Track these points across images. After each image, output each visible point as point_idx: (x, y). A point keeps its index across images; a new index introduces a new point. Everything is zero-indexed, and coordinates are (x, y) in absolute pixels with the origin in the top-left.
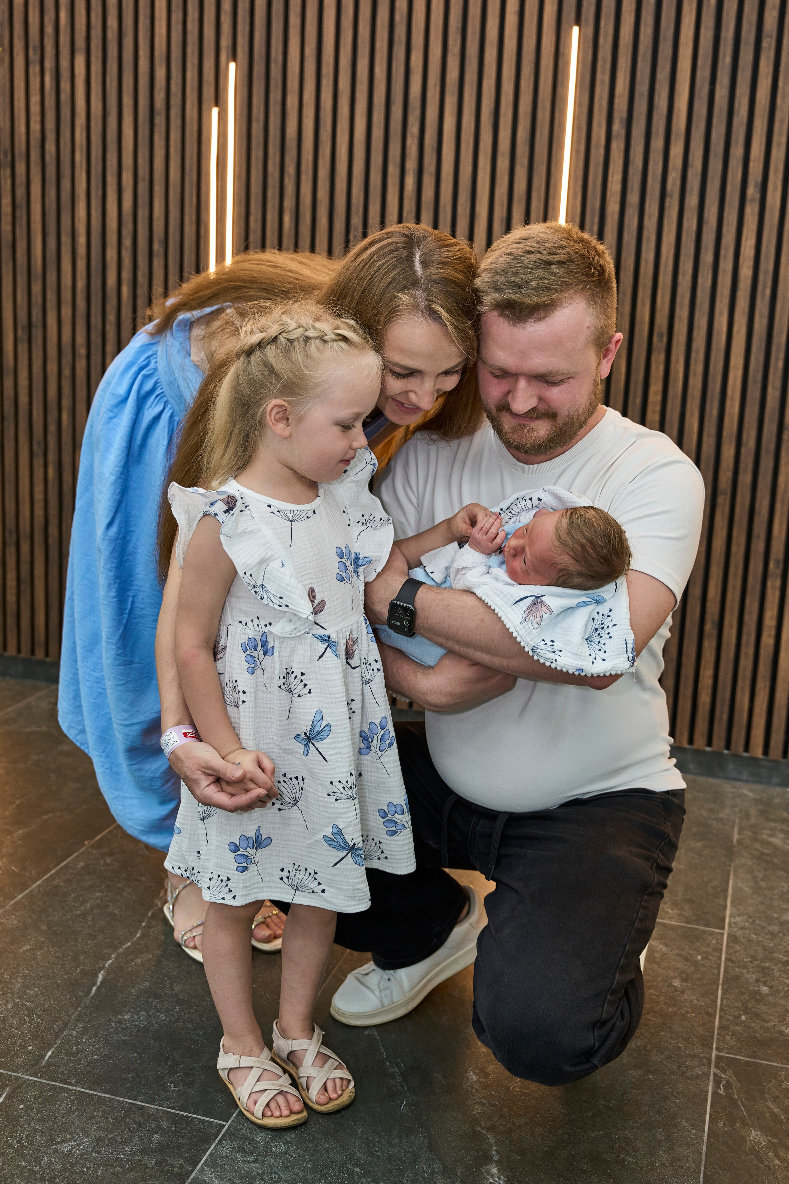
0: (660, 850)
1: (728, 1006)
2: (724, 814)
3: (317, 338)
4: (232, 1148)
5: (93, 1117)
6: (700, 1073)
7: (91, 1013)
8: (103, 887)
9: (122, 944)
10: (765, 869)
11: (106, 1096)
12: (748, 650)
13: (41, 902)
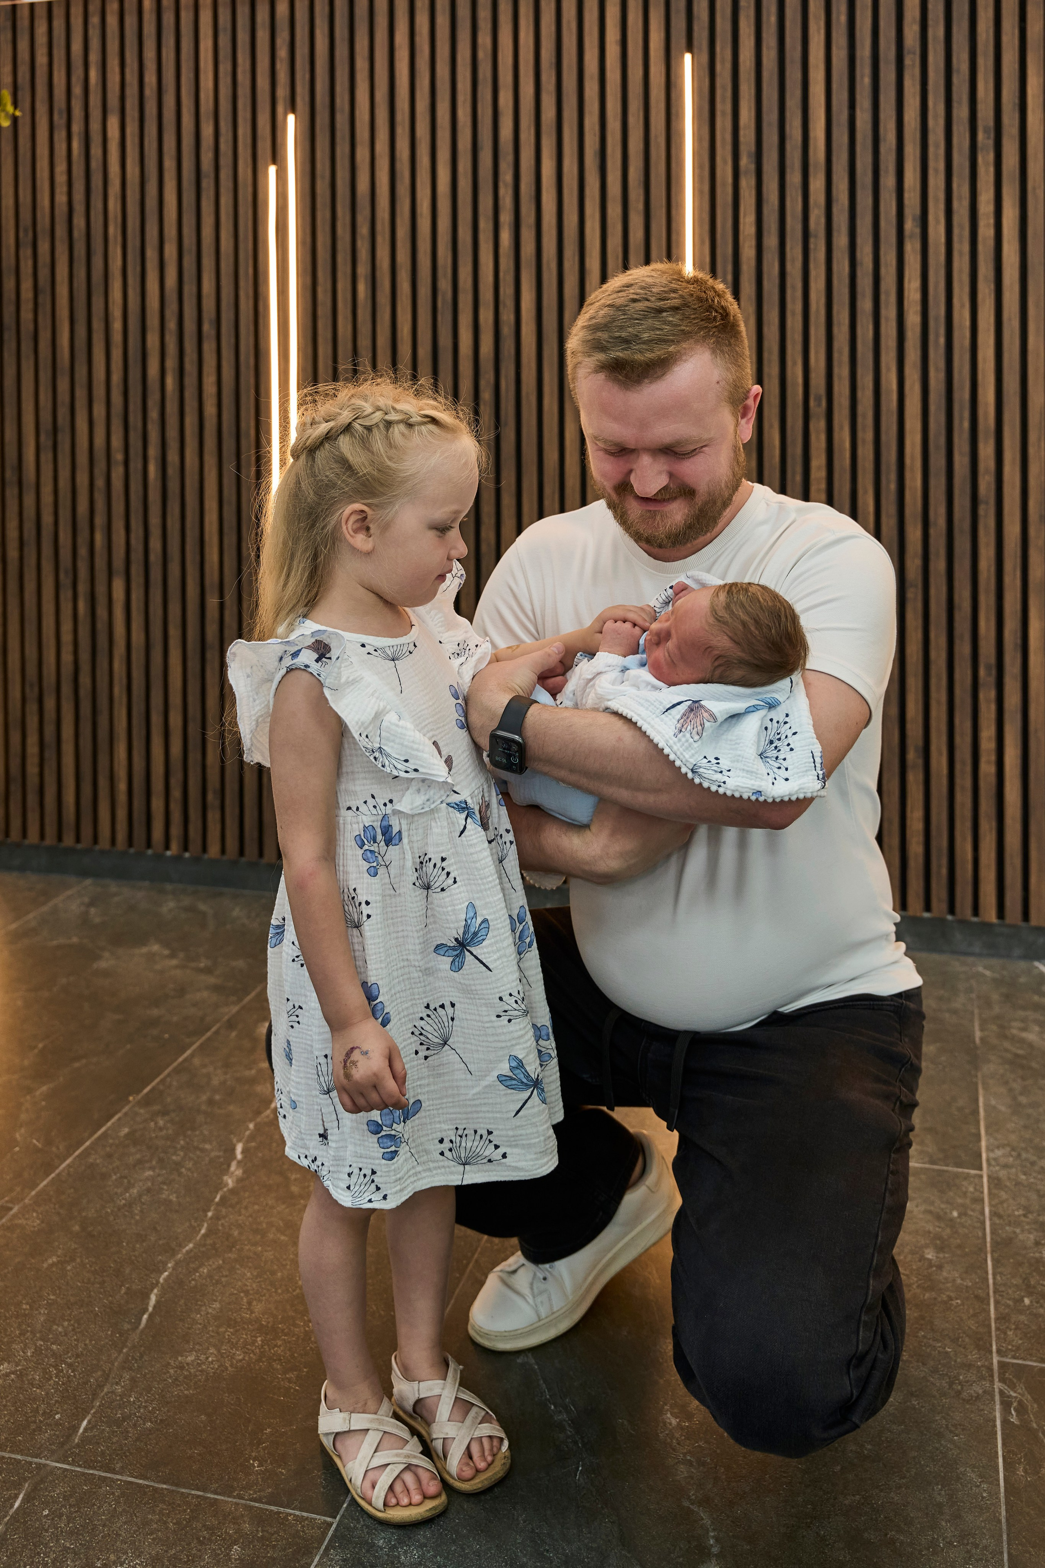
0: (900, 1081)
1: (1005, 1285)
2: (959, 1002)
3: (401, 421)
4: (344, 1560)
5: (146, 1523)
6: (980, 1392)
7: (141, 1356)
8: (154, 1163)
9: (181, 1246)
10: (1023, 1078)
11: (165, 1486)
12: (964, 782)
13: (72, 1190)
